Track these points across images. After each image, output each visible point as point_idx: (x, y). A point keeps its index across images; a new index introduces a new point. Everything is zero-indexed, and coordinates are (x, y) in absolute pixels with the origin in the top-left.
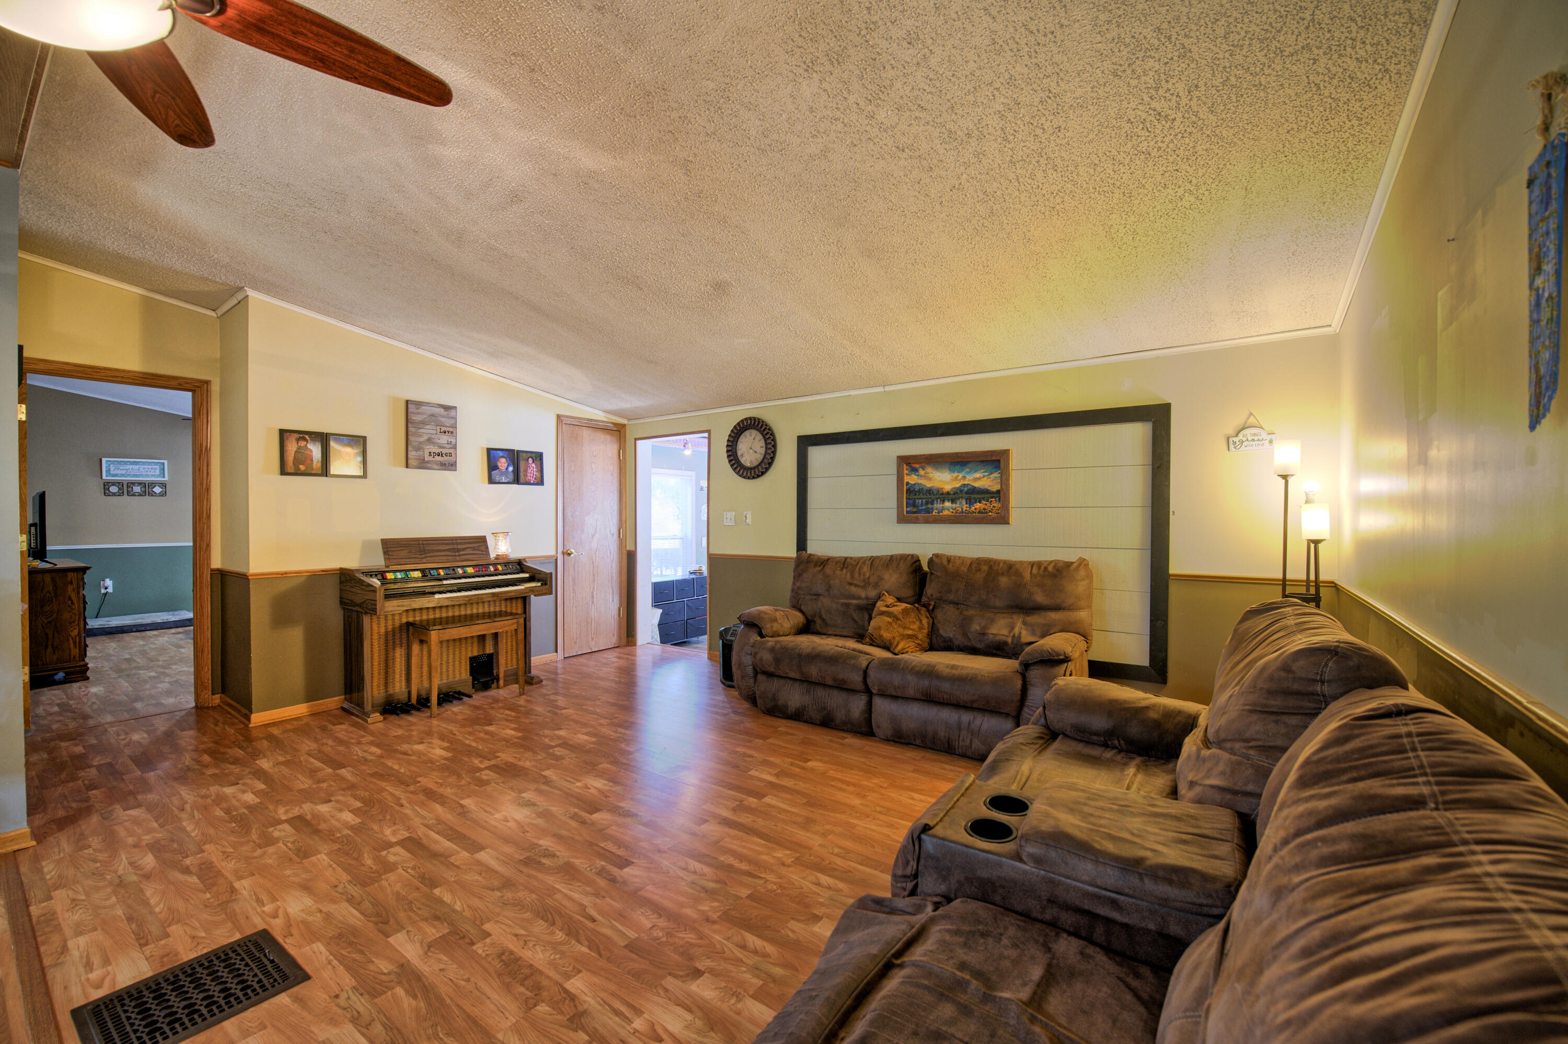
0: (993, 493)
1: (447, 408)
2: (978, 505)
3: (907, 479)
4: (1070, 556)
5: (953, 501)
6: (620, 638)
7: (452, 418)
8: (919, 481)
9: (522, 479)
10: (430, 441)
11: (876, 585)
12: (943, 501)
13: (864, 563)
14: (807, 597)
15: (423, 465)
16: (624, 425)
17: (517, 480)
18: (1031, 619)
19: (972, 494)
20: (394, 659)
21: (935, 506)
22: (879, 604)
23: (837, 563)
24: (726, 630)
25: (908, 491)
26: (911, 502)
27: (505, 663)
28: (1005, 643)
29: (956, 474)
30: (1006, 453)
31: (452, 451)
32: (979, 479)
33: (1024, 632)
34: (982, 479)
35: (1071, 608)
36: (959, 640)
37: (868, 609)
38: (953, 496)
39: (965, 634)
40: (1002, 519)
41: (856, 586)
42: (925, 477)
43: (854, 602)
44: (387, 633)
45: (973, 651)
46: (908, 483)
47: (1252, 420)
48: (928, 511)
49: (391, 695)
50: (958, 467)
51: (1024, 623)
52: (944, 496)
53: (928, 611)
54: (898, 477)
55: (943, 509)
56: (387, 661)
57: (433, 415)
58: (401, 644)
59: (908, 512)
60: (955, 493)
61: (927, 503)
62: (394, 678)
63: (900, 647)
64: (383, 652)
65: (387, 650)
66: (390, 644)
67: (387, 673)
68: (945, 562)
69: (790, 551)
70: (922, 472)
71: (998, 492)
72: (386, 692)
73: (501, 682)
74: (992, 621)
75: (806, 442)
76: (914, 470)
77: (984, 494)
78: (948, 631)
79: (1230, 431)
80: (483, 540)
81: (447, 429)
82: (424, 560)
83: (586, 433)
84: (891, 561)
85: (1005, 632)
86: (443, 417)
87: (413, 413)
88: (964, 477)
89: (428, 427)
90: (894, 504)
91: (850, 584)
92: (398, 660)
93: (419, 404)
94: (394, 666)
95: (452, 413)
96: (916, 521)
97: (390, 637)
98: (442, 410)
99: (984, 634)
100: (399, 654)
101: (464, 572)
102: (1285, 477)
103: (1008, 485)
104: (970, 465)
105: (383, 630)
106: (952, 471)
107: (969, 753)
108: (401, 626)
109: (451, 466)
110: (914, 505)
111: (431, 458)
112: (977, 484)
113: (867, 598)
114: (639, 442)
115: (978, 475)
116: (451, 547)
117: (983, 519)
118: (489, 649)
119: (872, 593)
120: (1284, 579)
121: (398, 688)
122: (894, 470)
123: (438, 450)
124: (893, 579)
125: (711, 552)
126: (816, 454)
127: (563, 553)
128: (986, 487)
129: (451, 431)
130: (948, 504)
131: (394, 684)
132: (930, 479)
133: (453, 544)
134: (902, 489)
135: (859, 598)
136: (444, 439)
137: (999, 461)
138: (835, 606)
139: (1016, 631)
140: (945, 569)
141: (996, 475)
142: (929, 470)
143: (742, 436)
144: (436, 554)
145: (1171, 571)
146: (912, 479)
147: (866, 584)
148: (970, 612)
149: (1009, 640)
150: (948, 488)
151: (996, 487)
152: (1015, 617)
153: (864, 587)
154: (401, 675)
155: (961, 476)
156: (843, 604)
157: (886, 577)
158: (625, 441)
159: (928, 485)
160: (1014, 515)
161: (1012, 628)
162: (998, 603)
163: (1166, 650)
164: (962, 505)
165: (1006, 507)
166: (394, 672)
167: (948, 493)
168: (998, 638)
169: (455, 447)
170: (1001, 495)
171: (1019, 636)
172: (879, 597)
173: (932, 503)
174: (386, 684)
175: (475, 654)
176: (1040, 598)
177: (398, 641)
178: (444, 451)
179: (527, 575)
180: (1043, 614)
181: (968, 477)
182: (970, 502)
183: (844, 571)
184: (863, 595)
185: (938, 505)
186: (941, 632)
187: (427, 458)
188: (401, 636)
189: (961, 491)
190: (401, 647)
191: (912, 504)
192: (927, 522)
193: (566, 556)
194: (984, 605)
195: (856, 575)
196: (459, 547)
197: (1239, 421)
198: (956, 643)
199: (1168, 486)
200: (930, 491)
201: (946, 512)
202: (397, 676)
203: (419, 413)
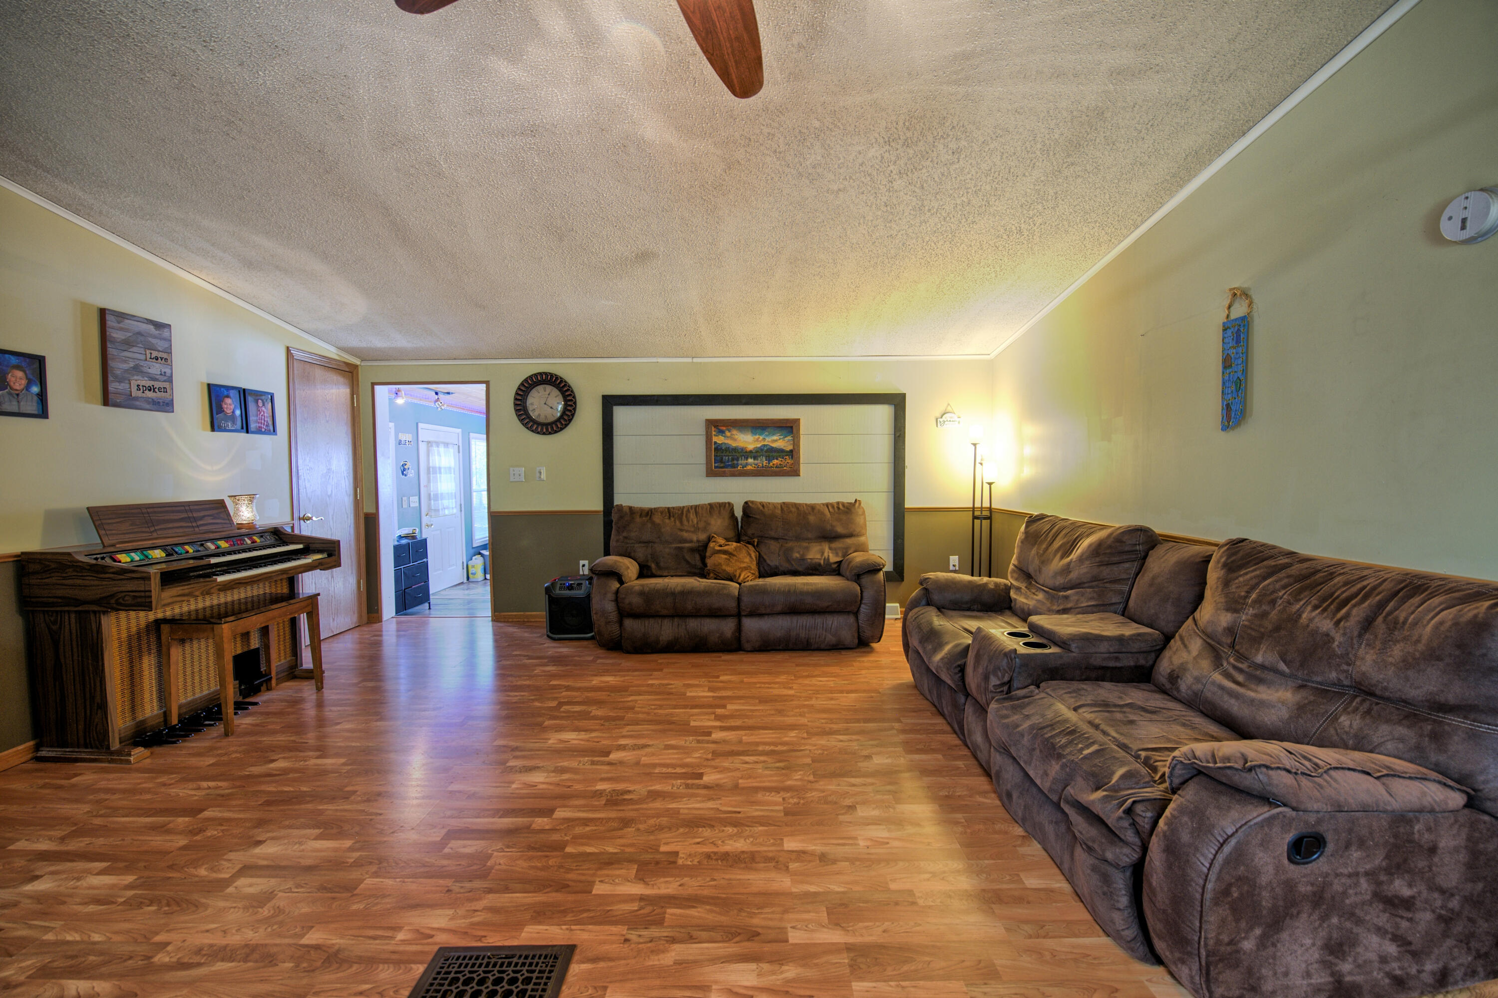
0: (787, 452)
1: (159, 326)
2: (775, 462)
3: (715, 439)
4: (849, 499)
5: (755, 458)
6: (360, 616)
7: (165, 339)
8: (726, 441)
9: (253, 426)
10: (137, 369)
11: (705, 529)
12: (747, 458)
13: (688, 511)
14: (637, 545)
15: (129, 402)
16: (356, 367)
17: (246, 428)
18: (834, 545)
19: (771, 453)
20: (141, 671)
21: (740, 462)
22: (712, 545)
23: (662, 513)
24: (553, 584)
25: (716, 449)
26: (718, 458)
27: (278, 659)
28: (820, 565)
29: (757, 436)
30: (797, 421)
31: (166, 385)
32: (776, 441)
33: (831, 555)
34: (778, 441)
35: (858, 535)
36: (786, 566)
37: (702, 550)
38: (755, 454)
39: (788, 560)
40: (794, 472)
41: (687, 531)
42: (731, 438)
43: (687, 545)
44: (130, 637)
45: (795, 573)
46: (715, 443)
47: (949, 409)
48: (734, 466)
49: (143, 722)
50: (759, 431)
51: (830, 548)
52: (746, 454)
53: (754, 546)
54: (707, 437)
55: (747, 464)
56: (132, 675)
57: (139, 333)
58: (149, 650)
59: (716, 467)
60: (757, 452)
61: (733, 460)
62: (143, 699)
63: (742, 577)
64: (126, 664)
65: (131, 662)
66: (135, 653)
67: (133, 693)
68: (761, 508)
69: (597, 505)
70: (728, 434)
71: (791, 451)
72: (134, 719)
73: (274, 682)
74: (807, 548)
75: (610, 402)
76: (722, 432)
77: (780, 452)
78: (773, 561)
79: (938, 415)
80: (220, 505)
81: (160, 355)
82: (155, 535)
83: (319, 373)
84: (712, 508)
85: (818, 556)
86: (155, 337)
87: (113, 328)
88: (764, 439)
89: (134, 349)
90: (703, 460)
91: (681, 530)
92: (146, 673)
93: (121, 316)
94: (141, 683)
95: (165, 333)
96: (723, 475)
97: (135, 644)
98: (151, 328)
99: (804, 560)
100: (148, 665)
101: (218, 547)
102: (975, 445)
103: (799, 446)
104: (769, 430)
105: (124, 635)
106: (754, 434)
107: (823, 646)
108: (147, 626)
109: (166, 406)
110: (721, 461)
111: (140, 394)
112: (774, 445)
113: (698, 541)
114: (377, 388)
115: (775, 438)
116: (184, 515)
117: (779, 472)
118: (255, 643)
119: (703, 537)
120: (974, 508)
121: (150, 709)
122: (702, 430)
123: (149, 383)
124: (718, 524)
125: (493, 509)
126: (621, 414)
127: (300, 519)
128: (782, 447)
129: (165, 357)
130: (750, 461)
131: (143, 706)
132: (735, 440)
133: (186, 511)
134: (711, 448)
135: (691, 541)
136: (156, 368)
137: (792, 427)
138: (667, 550)
139: (826, 555)
140: (762, 513)
141: (789, 438)
142: (735, 432)
143: (534, 391)
144: (171, 525)
145: (906, 506)
146: (719, 439)
147: (696, 529)
148: (790, 544)
149: (822, 562)
150: (751, 447)
151: (789, 448)
152: (823, 544)
153: (693, 532)
154: (151, 691)
155: (761, 438)
156: (676, 548)
157: (713, 522)
158: (358, 384)
159: (734, 444)
160: (802, 468)
161: (823, 553)
162: (810, 535)
163: (903, 559)
164: (763, 462)
165: (797, 463)
166: (142, 690)
167: (751, 452)
168: (814, 561)
169: (170, 380)
170: (793, 454)
171: (828, 559)
172: (709, 539)
173: (738, 460)
174: (133, 709)
175: (239, 651)
176: (840, 529)
177: (144, 647)
178: (157, 385)
179: (301, 546)
180: (842, 540)
181: (767, 439)
182: (769, 459)
183: (672, 519)
184: (695, 539)
185: (742, 462)
186: (768, 562)
187: (135, 393)
188: (148, 639)
189: (762, 450)
190: (150, 654)
191: (719, 460)
192: (733, 475)
193: (302, 522)
194: (798, 538)
195: (685, 523)
196: (195, 515)
197: (942, 409)
198: (781, 569)
199: (904, 449)
200: (735, 450)
201: (749, 467)
202: (147, 696)
203: (121, 329)
